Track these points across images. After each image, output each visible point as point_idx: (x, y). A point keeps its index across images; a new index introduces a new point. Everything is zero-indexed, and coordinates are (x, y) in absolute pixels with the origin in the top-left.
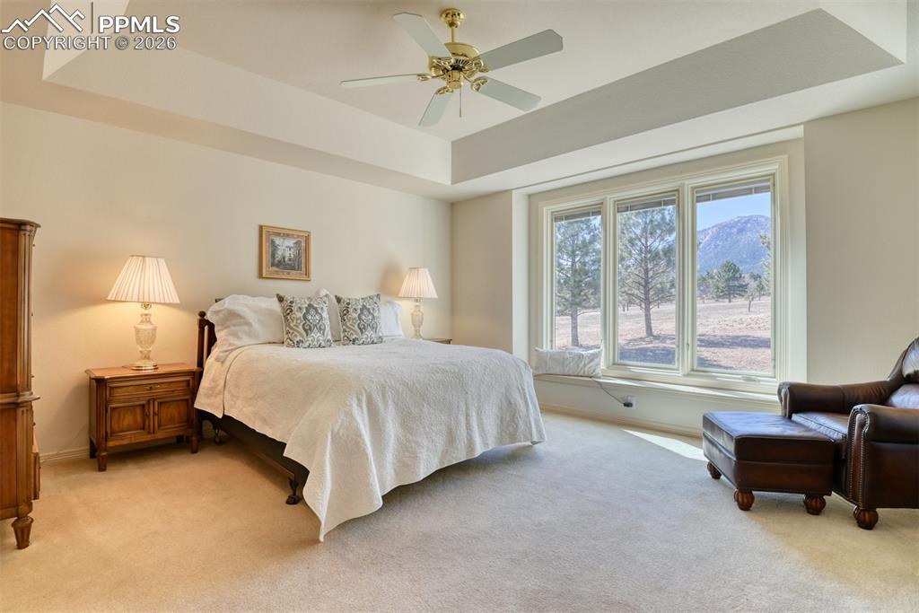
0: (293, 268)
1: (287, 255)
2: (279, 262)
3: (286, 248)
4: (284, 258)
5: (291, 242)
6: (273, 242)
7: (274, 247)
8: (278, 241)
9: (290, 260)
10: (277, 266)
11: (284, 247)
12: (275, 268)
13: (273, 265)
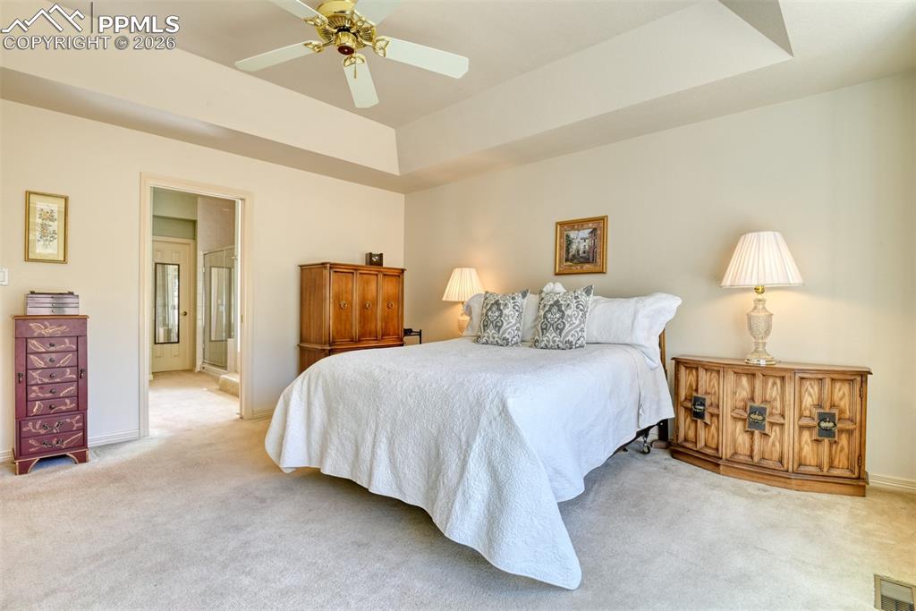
0: (587, 261)
1: (582, 247)
2: (574, 256)
3: (581, 240)
4: (578, 251)
5: (585, 233)
6: (568, 236)
7: (569, 242)
8: (573, 234)
9: (584, 252)
10: (571, 261)
11: (579, 239)
12: (569, 263)
13: (567, 260)
